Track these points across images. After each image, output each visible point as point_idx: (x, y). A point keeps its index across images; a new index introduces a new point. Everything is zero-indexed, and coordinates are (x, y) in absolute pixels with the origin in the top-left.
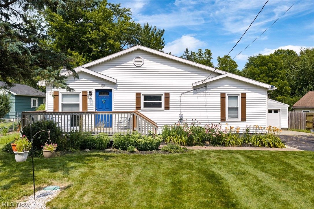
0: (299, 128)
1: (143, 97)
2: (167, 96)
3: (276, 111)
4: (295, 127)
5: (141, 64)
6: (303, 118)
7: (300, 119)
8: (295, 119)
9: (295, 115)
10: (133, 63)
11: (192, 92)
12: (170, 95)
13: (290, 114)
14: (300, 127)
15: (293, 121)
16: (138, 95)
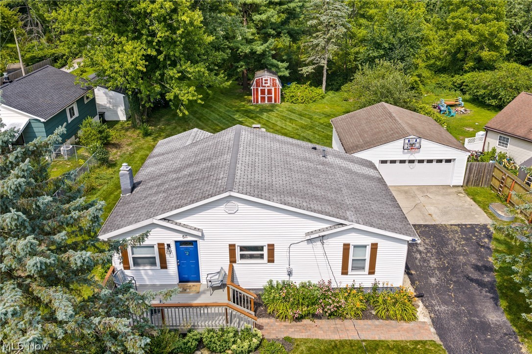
0: (480, 185)
1: (239, 248)
2: (271, 248)
3: (448, 161)
4: (473, 183)
5: (235, 210)
6: (488, 170)
7: (483, 172)
8: (476, 172)
9: (477, 167)
10: (223, 209)
11: (306, 242)
12: (275, 246)
13: (469, 165)
14: (481, 183)
15: (472, 175)
16: (232, 248)
